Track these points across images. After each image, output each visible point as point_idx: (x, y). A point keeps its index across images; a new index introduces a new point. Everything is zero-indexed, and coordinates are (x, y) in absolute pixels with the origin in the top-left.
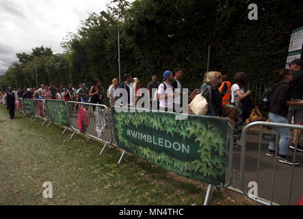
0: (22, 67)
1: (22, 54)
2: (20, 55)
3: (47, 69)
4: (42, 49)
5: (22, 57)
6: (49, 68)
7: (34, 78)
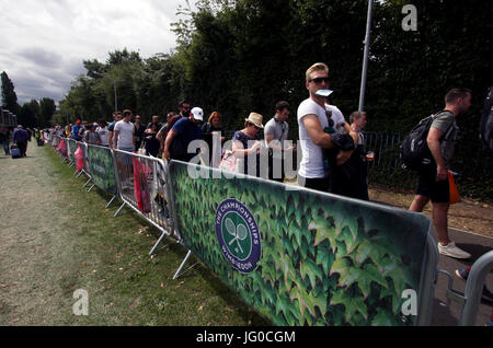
0: (91, 84)
1: (92, 61)
2: (90, 63)
3: (135, 86)
4: (125, 54)
5: (92, 67)
6: (141, 82)
7: (110, 104)
